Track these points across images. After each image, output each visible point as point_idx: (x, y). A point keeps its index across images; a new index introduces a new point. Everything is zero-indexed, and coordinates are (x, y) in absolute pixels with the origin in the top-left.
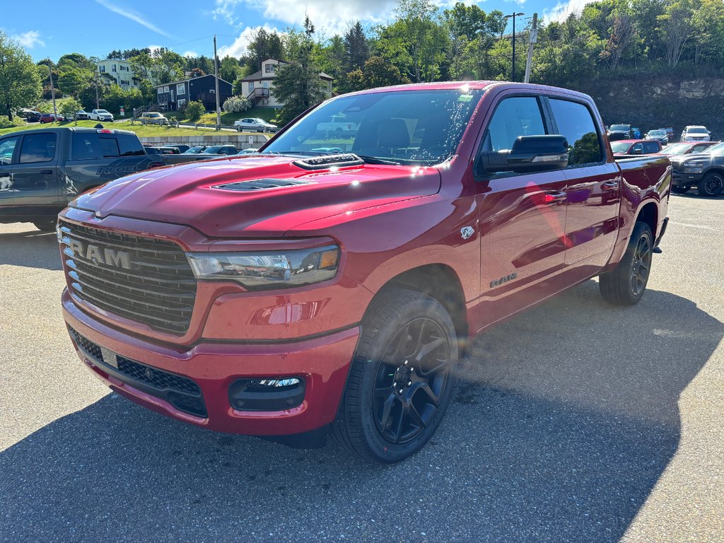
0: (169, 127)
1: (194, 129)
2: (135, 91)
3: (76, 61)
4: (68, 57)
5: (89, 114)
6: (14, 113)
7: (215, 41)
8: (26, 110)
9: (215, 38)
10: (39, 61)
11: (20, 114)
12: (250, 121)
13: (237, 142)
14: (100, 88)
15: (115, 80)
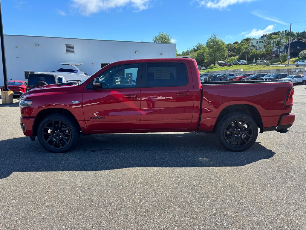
0: (265, 66)
1: (275, 66)
2: (263, 51)
3: (247, 41)
4: (244, 40)
5: (239, 62)
6: (216, 63)
7: (291, 26)
8: (220, 62)
9: (291, 25)
10: (234, 42)
11: (218, 63)
12: (303, 62)
13: (291, 72)
14: (249, 52)
15: (256, 47)
